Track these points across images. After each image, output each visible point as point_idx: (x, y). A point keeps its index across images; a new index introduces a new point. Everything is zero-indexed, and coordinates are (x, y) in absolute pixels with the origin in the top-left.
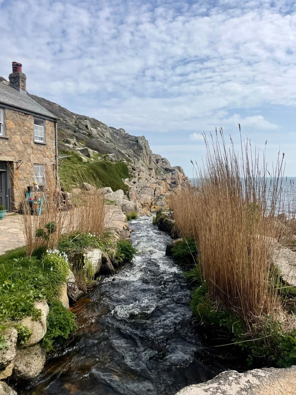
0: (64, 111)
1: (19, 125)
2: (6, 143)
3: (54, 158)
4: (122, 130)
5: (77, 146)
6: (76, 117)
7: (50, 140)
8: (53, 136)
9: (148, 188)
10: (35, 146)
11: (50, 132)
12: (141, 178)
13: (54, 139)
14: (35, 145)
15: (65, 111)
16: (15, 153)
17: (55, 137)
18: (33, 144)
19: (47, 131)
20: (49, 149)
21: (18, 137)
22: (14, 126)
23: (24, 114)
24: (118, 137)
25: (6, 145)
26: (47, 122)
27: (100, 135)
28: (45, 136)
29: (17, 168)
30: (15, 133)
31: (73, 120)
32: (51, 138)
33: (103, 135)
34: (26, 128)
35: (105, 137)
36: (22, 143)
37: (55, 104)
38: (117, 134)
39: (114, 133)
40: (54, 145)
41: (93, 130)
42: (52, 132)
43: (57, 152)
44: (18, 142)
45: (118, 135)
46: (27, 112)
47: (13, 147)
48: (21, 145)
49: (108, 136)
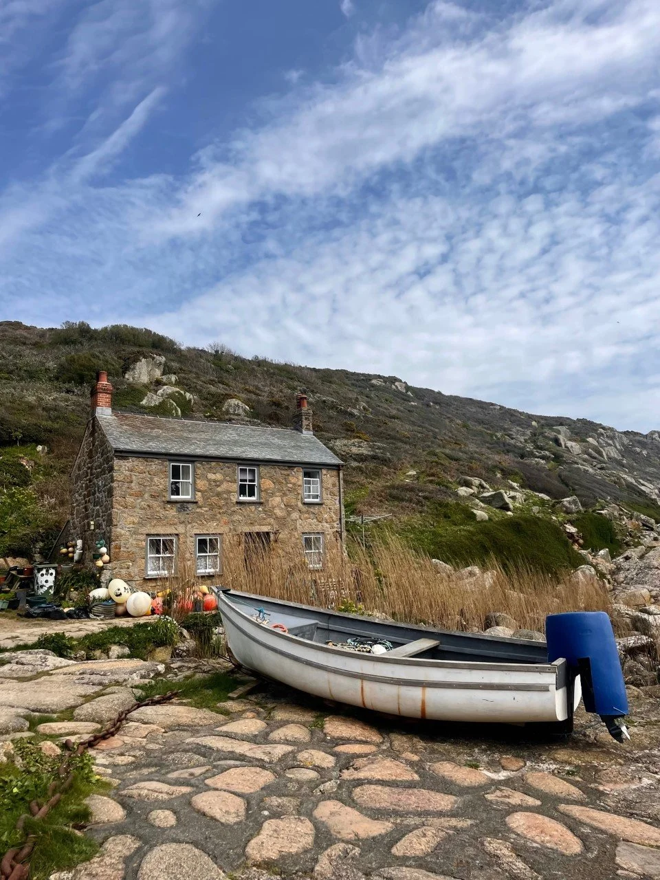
0: (512, 415)
1: (280, 483)
2: (260, 509)
3: (338, 522)
4: (657, 435)
5: (486, 490)
6: (538, 422)
7: (329, 496)
8: (336, 490)
9: (654, 571)
10: (304, 508)
11: (330, 486)
12: (655, 547)
13: (338, 494)
14: (306, 506)
15: (514, 415)
16: (273, 520)
17: (340, 491)
18: (301, 505)
19: (324, 485)
20: (328, 510)
21: (278, 499)
22: (272, 485)
23: (286, 468)
24: (645, 452)
25: (260, 511)
26: (324, 472)
27: (589, 455)
28: (321, 492)
29: (276, 541)
30: (273, 494)
31: (528, 432)
32: (332, 494)
33: (600, 453)
34: (290, 485)
35: (603, 457)
36: (283, 506)
37: (492, 404)
38: (643, 445)
39: (636, 444)
40: (337, 502)
41: (572, 447)
42: (334, 485)
43: (343, 513)
44: (278, 506)
45: (645, 448)
46: (290, 465)
47: (270, 513)
48: (282, 509)
49: (612, 454)
